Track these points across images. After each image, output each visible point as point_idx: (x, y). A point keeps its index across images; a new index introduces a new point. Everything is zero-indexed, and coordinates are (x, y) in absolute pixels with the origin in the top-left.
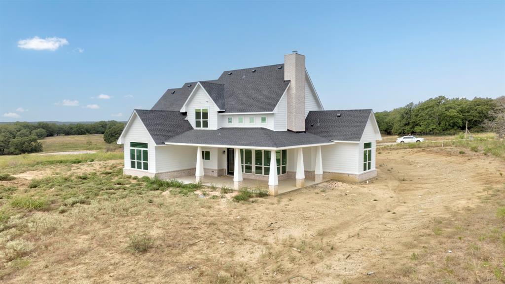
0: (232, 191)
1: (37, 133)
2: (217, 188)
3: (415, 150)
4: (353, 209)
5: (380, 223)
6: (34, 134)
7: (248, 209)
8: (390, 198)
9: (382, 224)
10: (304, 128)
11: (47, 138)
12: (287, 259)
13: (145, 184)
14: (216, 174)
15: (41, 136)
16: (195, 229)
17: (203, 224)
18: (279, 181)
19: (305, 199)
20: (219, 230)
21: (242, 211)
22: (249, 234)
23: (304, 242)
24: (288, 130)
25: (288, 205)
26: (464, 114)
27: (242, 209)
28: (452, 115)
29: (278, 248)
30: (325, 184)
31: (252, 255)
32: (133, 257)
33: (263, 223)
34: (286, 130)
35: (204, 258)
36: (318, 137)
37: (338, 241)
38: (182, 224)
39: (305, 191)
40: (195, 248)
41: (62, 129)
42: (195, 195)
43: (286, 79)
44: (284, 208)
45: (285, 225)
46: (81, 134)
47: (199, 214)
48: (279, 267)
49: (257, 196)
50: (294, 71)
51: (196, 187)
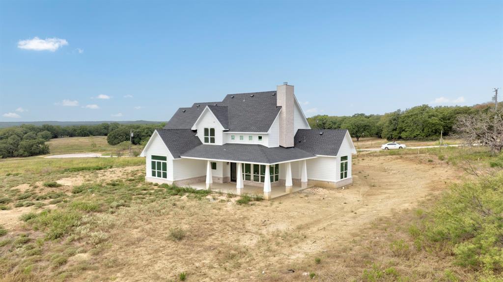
0: (236, 196)
1: (42, 135)
2: (223, 193)
3: (394, 157)
4: (327, 210)
5: (343, 220)
6: (40, 136)
7: (248, 210)
8: (357, 202)
9: (344, 221)
10: (293, 143)
11: (52, 140)
12: (274, 243)
13: (165, 190)
14: (221, 182)
15: (47, 138)
16: (211, 224)
17: (217, 221)
18: (272, 187)
19: (292, 202)
20: (228, 225)
21: (244, 212)
22: (249, 228)
23: (286, 233)
24: (280, 146)
25: (278, 207)
26: (445, 121)
27: (243, 210)
28: (434, 122)
29: (268, 237)
30: (309, 190)
31: (251, 241)
32: (174, 243)
33: (258, 221)
34: (278, 146)
35: (220, 243)
36: (304, 152)
37: (310, 233)
38: (202, 221)
39: (292, 196)
40: (213, 237)
41: (66, 130)
42: (207, 199)
43: (278, 105)
44: (275, 210)
45: (275, 222)
46: (84, 136)
47: (212, 214)
48: (268, 248)
49: (255, 200)
50: (285, 99)
51: (208, 192)
